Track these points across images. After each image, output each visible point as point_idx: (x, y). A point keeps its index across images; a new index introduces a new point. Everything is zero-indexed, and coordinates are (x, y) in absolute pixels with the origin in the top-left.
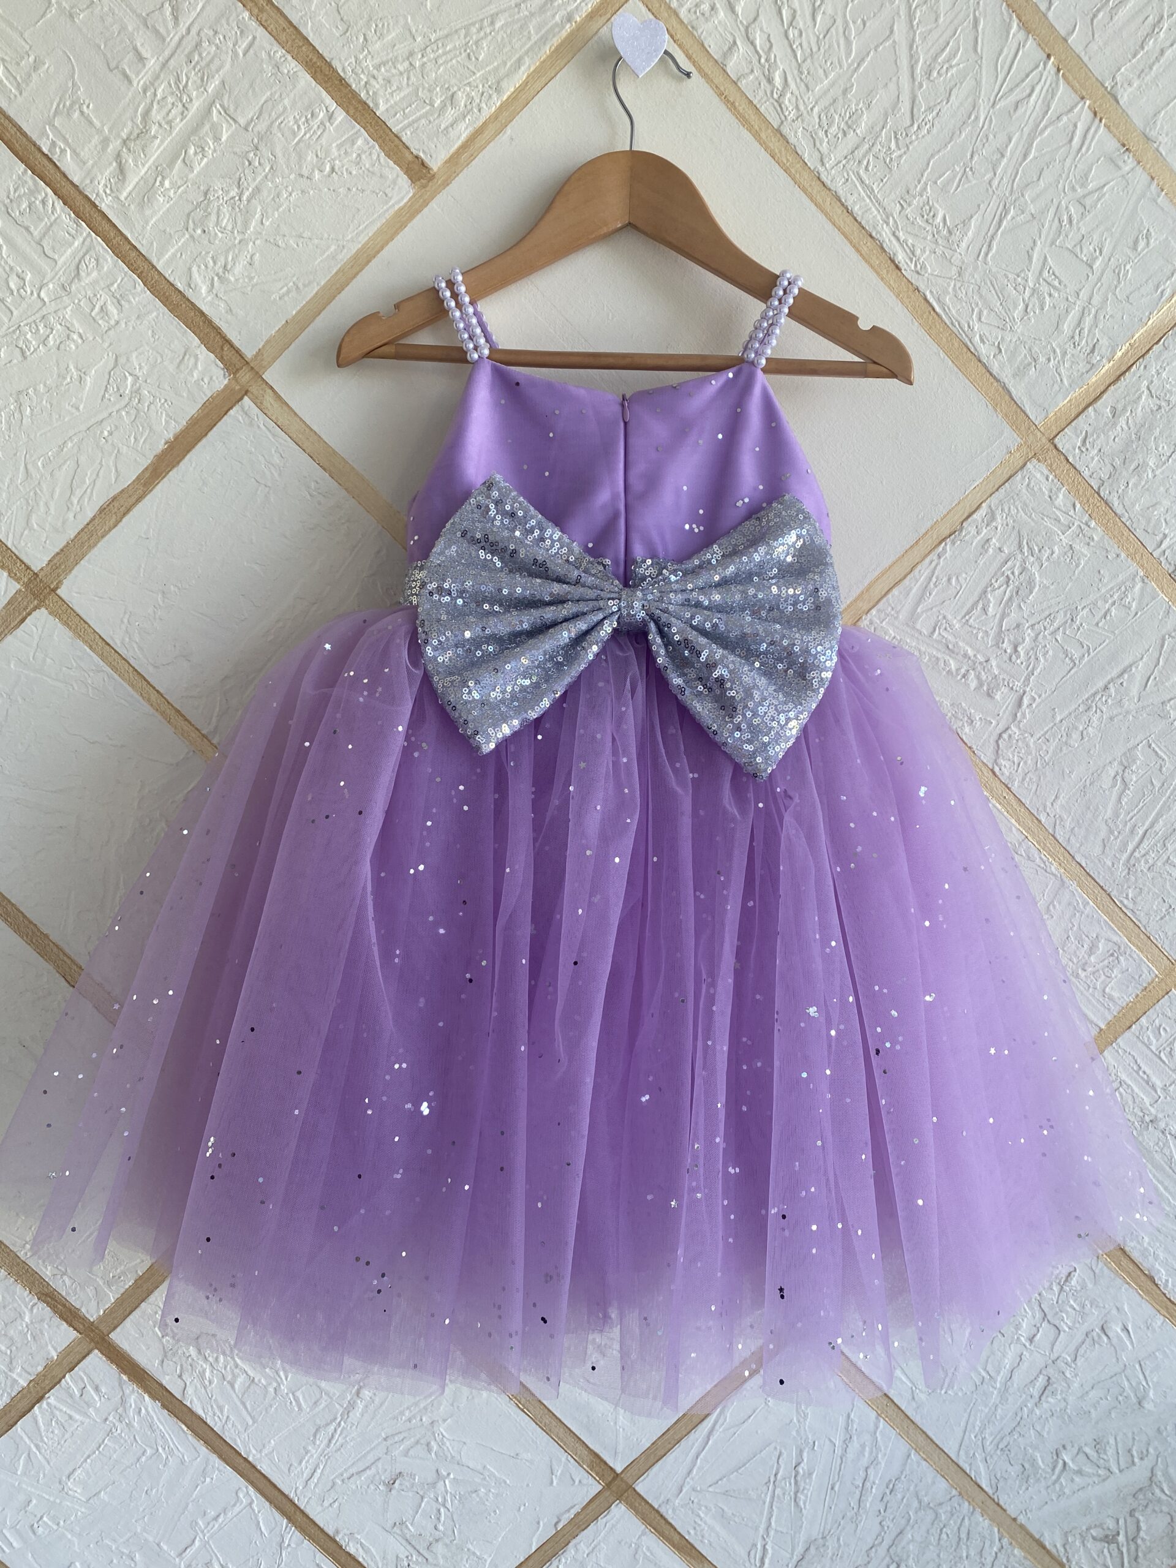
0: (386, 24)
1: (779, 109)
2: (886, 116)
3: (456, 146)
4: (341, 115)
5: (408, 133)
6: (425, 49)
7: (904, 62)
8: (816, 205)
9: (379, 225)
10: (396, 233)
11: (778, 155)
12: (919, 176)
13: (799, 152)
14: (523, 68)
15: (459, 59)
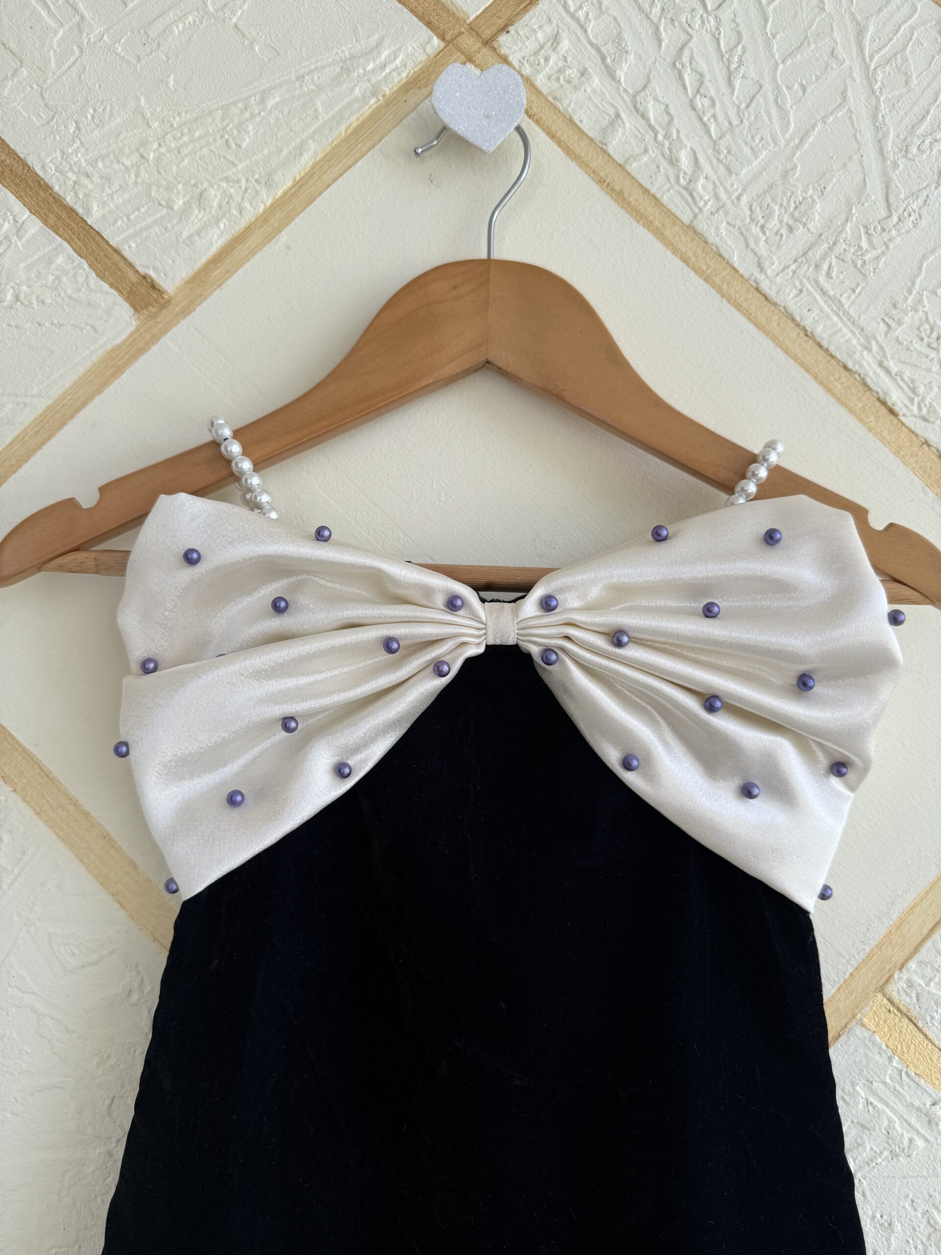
0: (108, 108)
1: (689, 199)
2: (849, 204)
3: (204, 260)
4: (34, 226)
5: (133, 245)
6: (164, 136)
7: (867, 135)
8: (756, 325)
9: (80, 371)
10: (107, 383)
11: (693, 259)
12: (909, 284)
13: (725, 255)
14: (305, 155)
15: (212, 148)
